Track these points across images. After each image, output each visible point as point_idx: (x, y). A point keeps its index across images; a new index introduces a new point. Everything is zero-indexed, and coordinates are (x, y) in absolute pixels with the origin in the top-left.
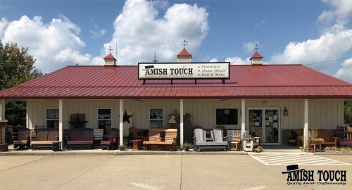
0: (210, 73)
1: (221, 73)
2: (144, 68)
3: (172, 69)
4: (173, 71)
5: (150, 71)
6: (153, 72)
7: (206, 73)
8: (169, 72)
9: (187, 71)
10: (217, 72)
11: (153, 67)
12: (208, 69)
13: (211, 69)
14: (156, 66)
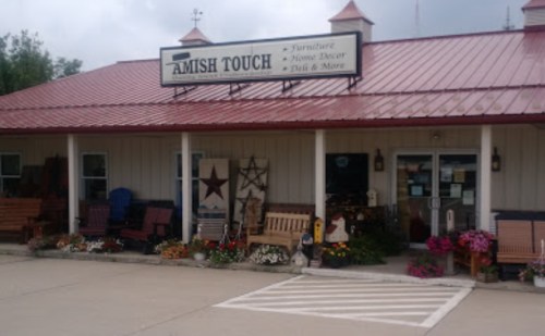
0: (310, 64)
1: (336, 61)
2: (171, 60)
3: (226, 59)
4: (230, 63)
5: (181, 65)
6: (188, 69)
7: (301, 64)
8: (220, 65)
9: (259, 62)
10: (327, 61)
11: (187, 55)
12: (305, 53)
13: (312, 53)
14: (196, 53)
